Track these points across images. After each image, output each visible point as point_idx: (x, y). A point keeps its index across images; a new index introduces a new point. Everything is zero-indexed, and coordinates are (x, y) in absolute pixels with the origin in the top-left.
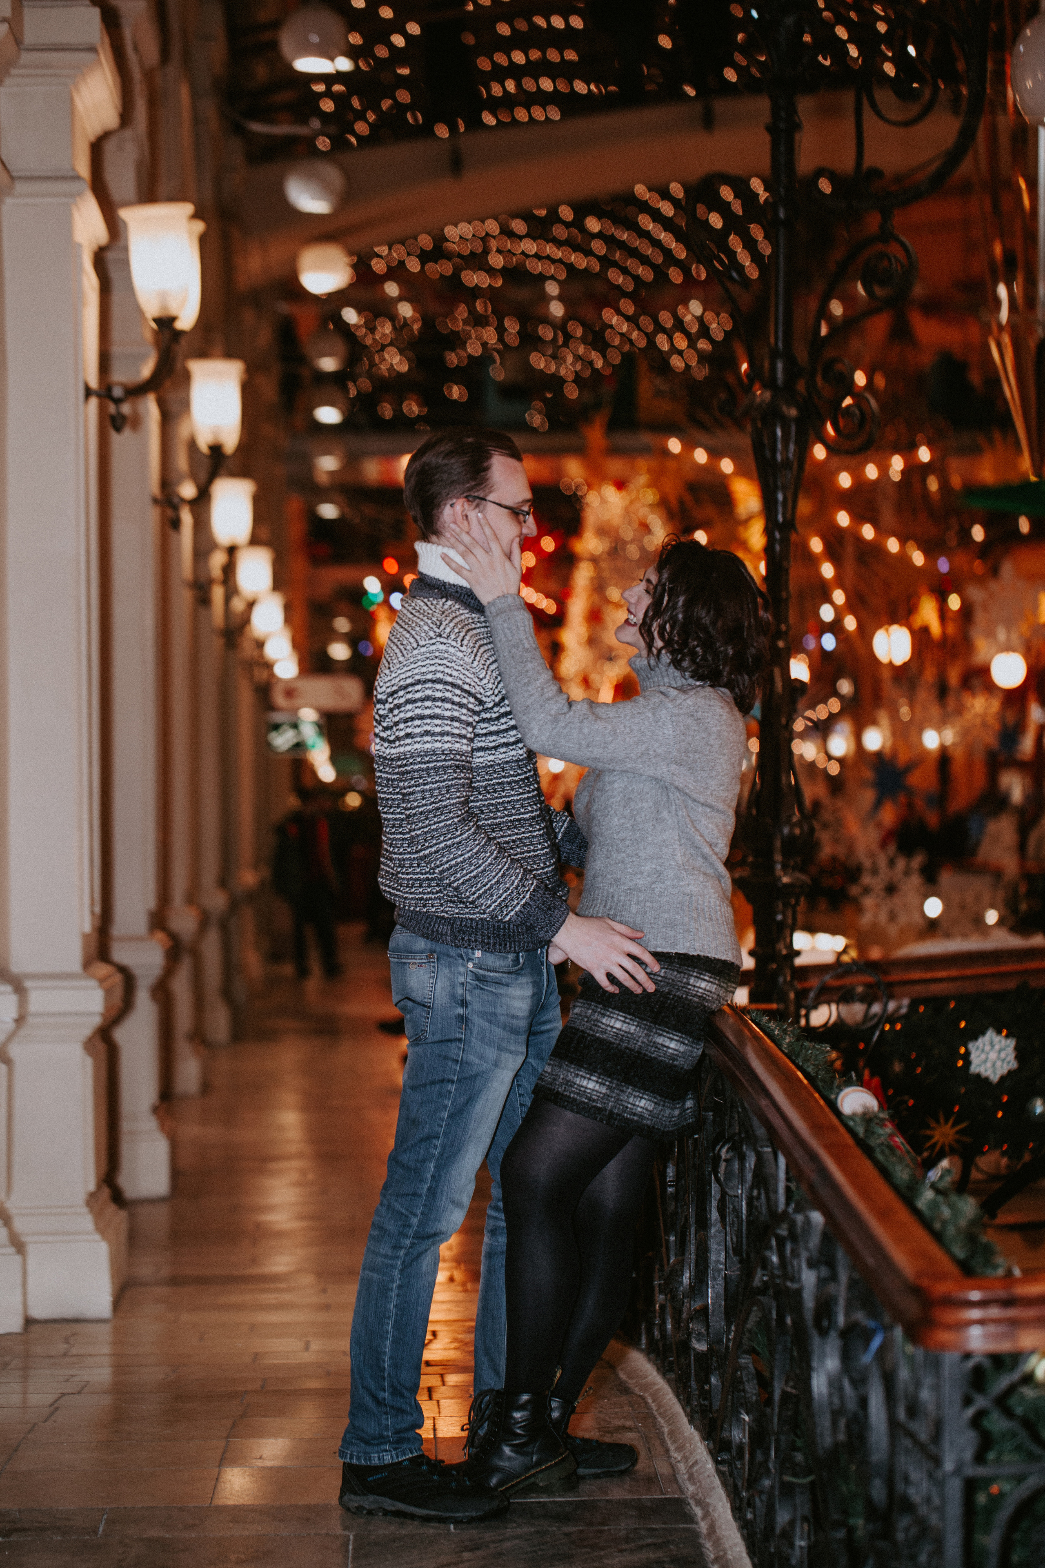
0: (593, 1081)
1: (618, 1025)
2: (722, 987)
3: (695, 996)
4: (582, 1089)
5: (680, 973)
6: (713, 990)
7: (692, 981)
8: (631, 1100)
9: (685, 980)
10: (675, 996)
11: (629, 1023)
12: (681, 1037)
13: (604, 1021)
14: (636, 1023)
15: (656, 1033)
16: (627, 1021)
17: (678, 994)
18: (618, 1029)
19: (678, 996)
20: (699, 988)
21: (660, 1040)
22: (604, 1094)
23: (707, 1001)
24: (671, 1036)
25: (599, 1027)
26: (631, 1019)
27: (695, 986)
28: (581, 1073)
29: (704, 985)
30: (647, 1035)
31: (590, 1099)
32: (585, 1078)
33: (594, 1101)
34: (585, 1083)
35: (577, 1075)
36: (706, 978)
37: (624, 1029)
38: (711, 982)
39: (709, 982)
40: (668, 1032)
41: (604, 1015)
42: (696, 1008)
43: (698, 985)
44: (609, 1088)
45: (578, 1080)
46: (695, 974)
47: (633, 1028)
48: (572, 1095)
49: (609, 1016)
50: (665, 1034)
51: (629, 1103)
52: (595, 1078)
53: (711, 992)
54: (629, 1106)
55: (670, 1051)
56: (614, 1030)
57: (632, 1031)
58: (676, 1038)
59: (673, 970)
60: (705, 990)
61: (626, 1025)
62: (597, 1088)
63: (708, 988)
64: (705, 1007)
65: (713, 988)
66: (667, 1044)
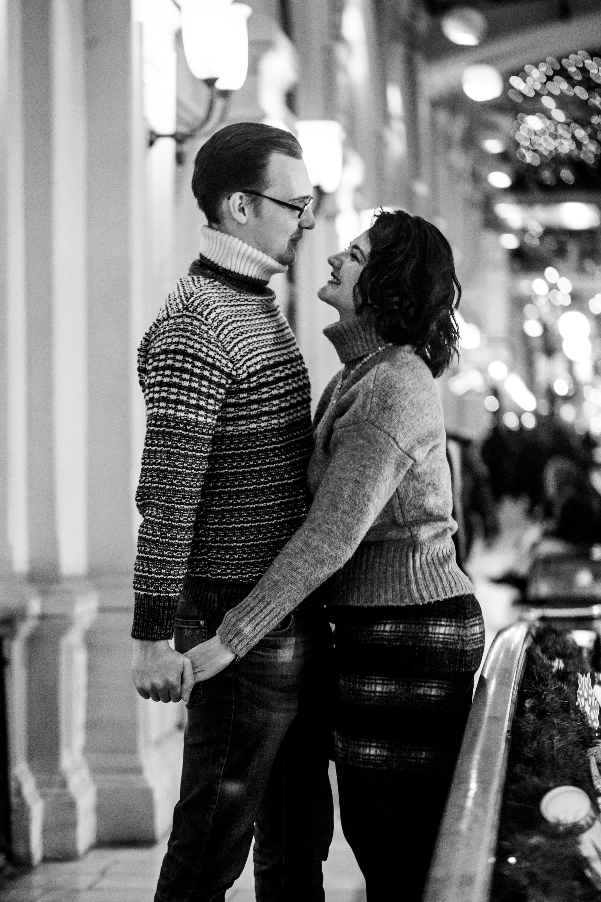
0: (374, 747)
1: (379, 689)
2: (460, 627)
3: (438, 642)
4: (367, 757)
5: (418, 624)
6: (453, 632)
7: (430, 629)
8: (413, 755)
9: (424, 631)
10: (420, 647)
11: (387, 684)
12: (439, 683)
13: (366, 688)
14: (394, 682)
15: (415, 686)
16: (385, 682)
17: (422, 644)
18: (380, 692)
19: (423, 646)
20: (439, 634)
21: (421, 691)
22: (387, 756)
23: (451, 644)
24: (430, 684)
25: (364, 695)
26: (388, 680)
27: (434, 634)
28: (362, 743)
29: (442, 630)
30: (408, 690)
31: (375, 764)
32: (366, 746)
33: (379, 765)
34: (367, 751)
35: (360, 746)
36: (443, 623)
37: (385, 690)
38: (449, 626)
39: (446, 626)
40: (425, 682)
41: (364, 684)
42: (443, 653)
43: (437, 631)
44: (388, 749)
45: (361, 751)
46: (432, 622)
47: (393, 687)
48: (360, 766)
49: (368, 683)
50: (423, 684)
51: (412, 758)
52: (374, 744)
53: (451, 635)
54: (413, 761)
55: (433, 698)
56: (378, 694)
57: (393, 690)
58: (434, 685)
59: (411, 624)
60: (444, 634)
61: (385, 687)
62: (379, 752)
63: (447, 632)
64: (450, 649)
65: (452, 630)
66: (428, 693)
